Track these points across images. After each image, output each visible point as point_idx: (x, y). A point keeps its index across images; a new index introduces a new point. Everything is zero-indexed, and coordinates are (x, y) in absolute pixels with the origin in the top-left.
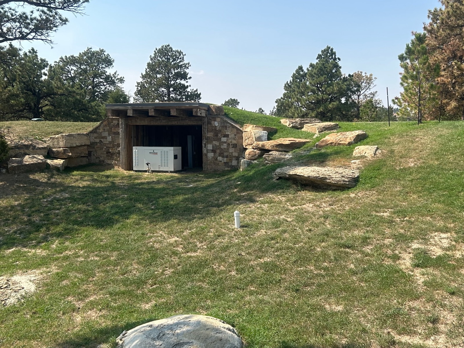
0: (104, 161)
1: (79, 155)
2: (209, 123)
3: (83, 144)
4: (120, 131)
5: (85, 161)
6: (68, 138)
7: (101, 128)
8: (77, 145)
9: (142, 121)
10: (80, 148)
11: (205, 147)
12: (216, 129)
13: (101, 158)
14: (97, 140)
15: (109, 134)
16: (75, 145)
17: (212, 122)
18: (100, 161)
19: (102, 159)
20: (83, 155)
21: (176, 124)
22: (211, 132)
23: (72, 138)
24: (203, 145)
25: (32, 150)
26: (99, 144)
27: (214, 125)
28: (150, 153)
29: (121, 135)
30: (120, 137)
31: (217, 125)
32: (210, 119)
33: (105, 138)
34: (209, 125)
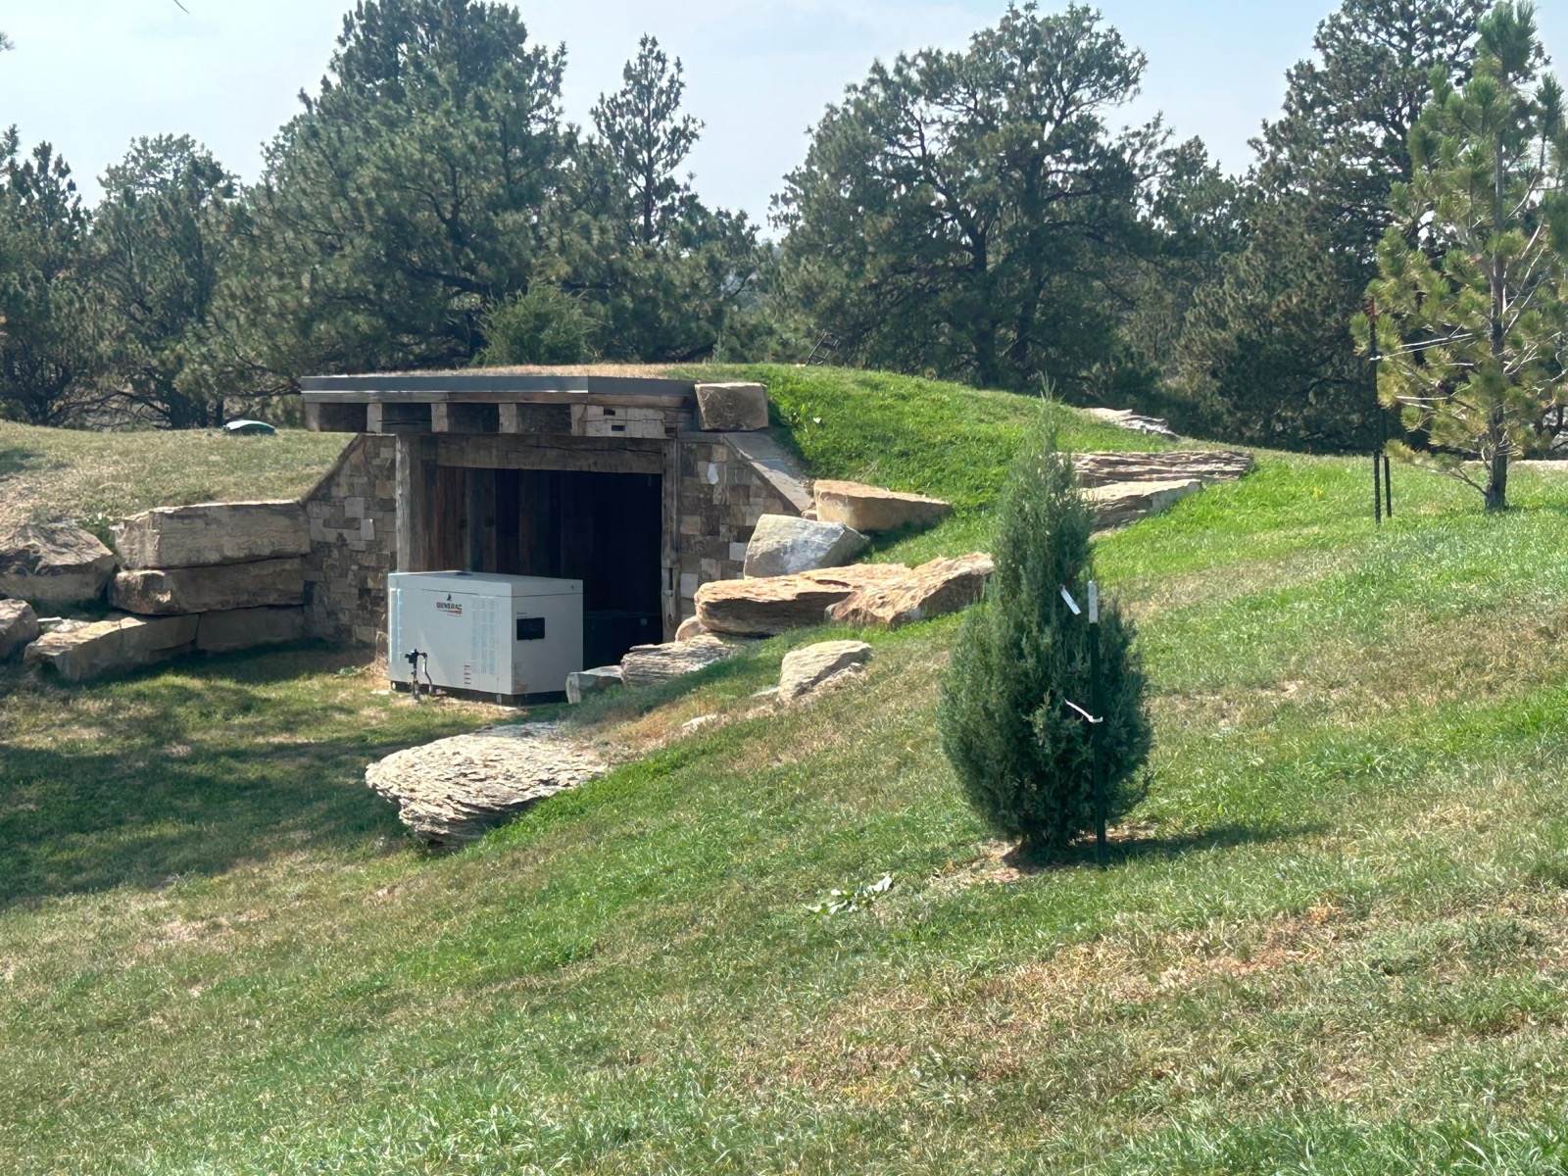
0: (349, 631)
1: (245, 597)
2: (688, 469)
3: (267, 552)
4: (397, 497)
5: (285, 626)
6: (177, 524)
7: (342, 480)
8: (225, 558)
9: (482, 453)
10: (254, 570)
11: (671, 588)
12: (711, 500)
13: (341, 616)
14: (331, 536)
15: (367, 509)
16: (213, 557)
17: (701, 464)
18: (337, 628)
19: (344, 619)
20: (272, 599)
21: (593, 469)
22: (693, 513)
23: (199, 524)
24: (665, 575)
25: (14, 578)
26: (335, 553)
27: (703, 481)
28: (440, 605)
29: (399, 513)
30: (398, 523)
31: (714, 480)
32: (691, 451)
33: (353, 523)
34: (688, 479)
